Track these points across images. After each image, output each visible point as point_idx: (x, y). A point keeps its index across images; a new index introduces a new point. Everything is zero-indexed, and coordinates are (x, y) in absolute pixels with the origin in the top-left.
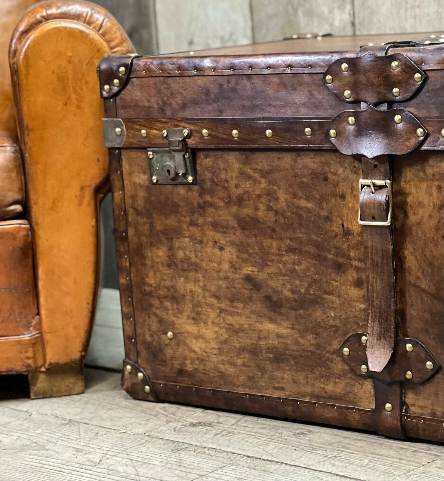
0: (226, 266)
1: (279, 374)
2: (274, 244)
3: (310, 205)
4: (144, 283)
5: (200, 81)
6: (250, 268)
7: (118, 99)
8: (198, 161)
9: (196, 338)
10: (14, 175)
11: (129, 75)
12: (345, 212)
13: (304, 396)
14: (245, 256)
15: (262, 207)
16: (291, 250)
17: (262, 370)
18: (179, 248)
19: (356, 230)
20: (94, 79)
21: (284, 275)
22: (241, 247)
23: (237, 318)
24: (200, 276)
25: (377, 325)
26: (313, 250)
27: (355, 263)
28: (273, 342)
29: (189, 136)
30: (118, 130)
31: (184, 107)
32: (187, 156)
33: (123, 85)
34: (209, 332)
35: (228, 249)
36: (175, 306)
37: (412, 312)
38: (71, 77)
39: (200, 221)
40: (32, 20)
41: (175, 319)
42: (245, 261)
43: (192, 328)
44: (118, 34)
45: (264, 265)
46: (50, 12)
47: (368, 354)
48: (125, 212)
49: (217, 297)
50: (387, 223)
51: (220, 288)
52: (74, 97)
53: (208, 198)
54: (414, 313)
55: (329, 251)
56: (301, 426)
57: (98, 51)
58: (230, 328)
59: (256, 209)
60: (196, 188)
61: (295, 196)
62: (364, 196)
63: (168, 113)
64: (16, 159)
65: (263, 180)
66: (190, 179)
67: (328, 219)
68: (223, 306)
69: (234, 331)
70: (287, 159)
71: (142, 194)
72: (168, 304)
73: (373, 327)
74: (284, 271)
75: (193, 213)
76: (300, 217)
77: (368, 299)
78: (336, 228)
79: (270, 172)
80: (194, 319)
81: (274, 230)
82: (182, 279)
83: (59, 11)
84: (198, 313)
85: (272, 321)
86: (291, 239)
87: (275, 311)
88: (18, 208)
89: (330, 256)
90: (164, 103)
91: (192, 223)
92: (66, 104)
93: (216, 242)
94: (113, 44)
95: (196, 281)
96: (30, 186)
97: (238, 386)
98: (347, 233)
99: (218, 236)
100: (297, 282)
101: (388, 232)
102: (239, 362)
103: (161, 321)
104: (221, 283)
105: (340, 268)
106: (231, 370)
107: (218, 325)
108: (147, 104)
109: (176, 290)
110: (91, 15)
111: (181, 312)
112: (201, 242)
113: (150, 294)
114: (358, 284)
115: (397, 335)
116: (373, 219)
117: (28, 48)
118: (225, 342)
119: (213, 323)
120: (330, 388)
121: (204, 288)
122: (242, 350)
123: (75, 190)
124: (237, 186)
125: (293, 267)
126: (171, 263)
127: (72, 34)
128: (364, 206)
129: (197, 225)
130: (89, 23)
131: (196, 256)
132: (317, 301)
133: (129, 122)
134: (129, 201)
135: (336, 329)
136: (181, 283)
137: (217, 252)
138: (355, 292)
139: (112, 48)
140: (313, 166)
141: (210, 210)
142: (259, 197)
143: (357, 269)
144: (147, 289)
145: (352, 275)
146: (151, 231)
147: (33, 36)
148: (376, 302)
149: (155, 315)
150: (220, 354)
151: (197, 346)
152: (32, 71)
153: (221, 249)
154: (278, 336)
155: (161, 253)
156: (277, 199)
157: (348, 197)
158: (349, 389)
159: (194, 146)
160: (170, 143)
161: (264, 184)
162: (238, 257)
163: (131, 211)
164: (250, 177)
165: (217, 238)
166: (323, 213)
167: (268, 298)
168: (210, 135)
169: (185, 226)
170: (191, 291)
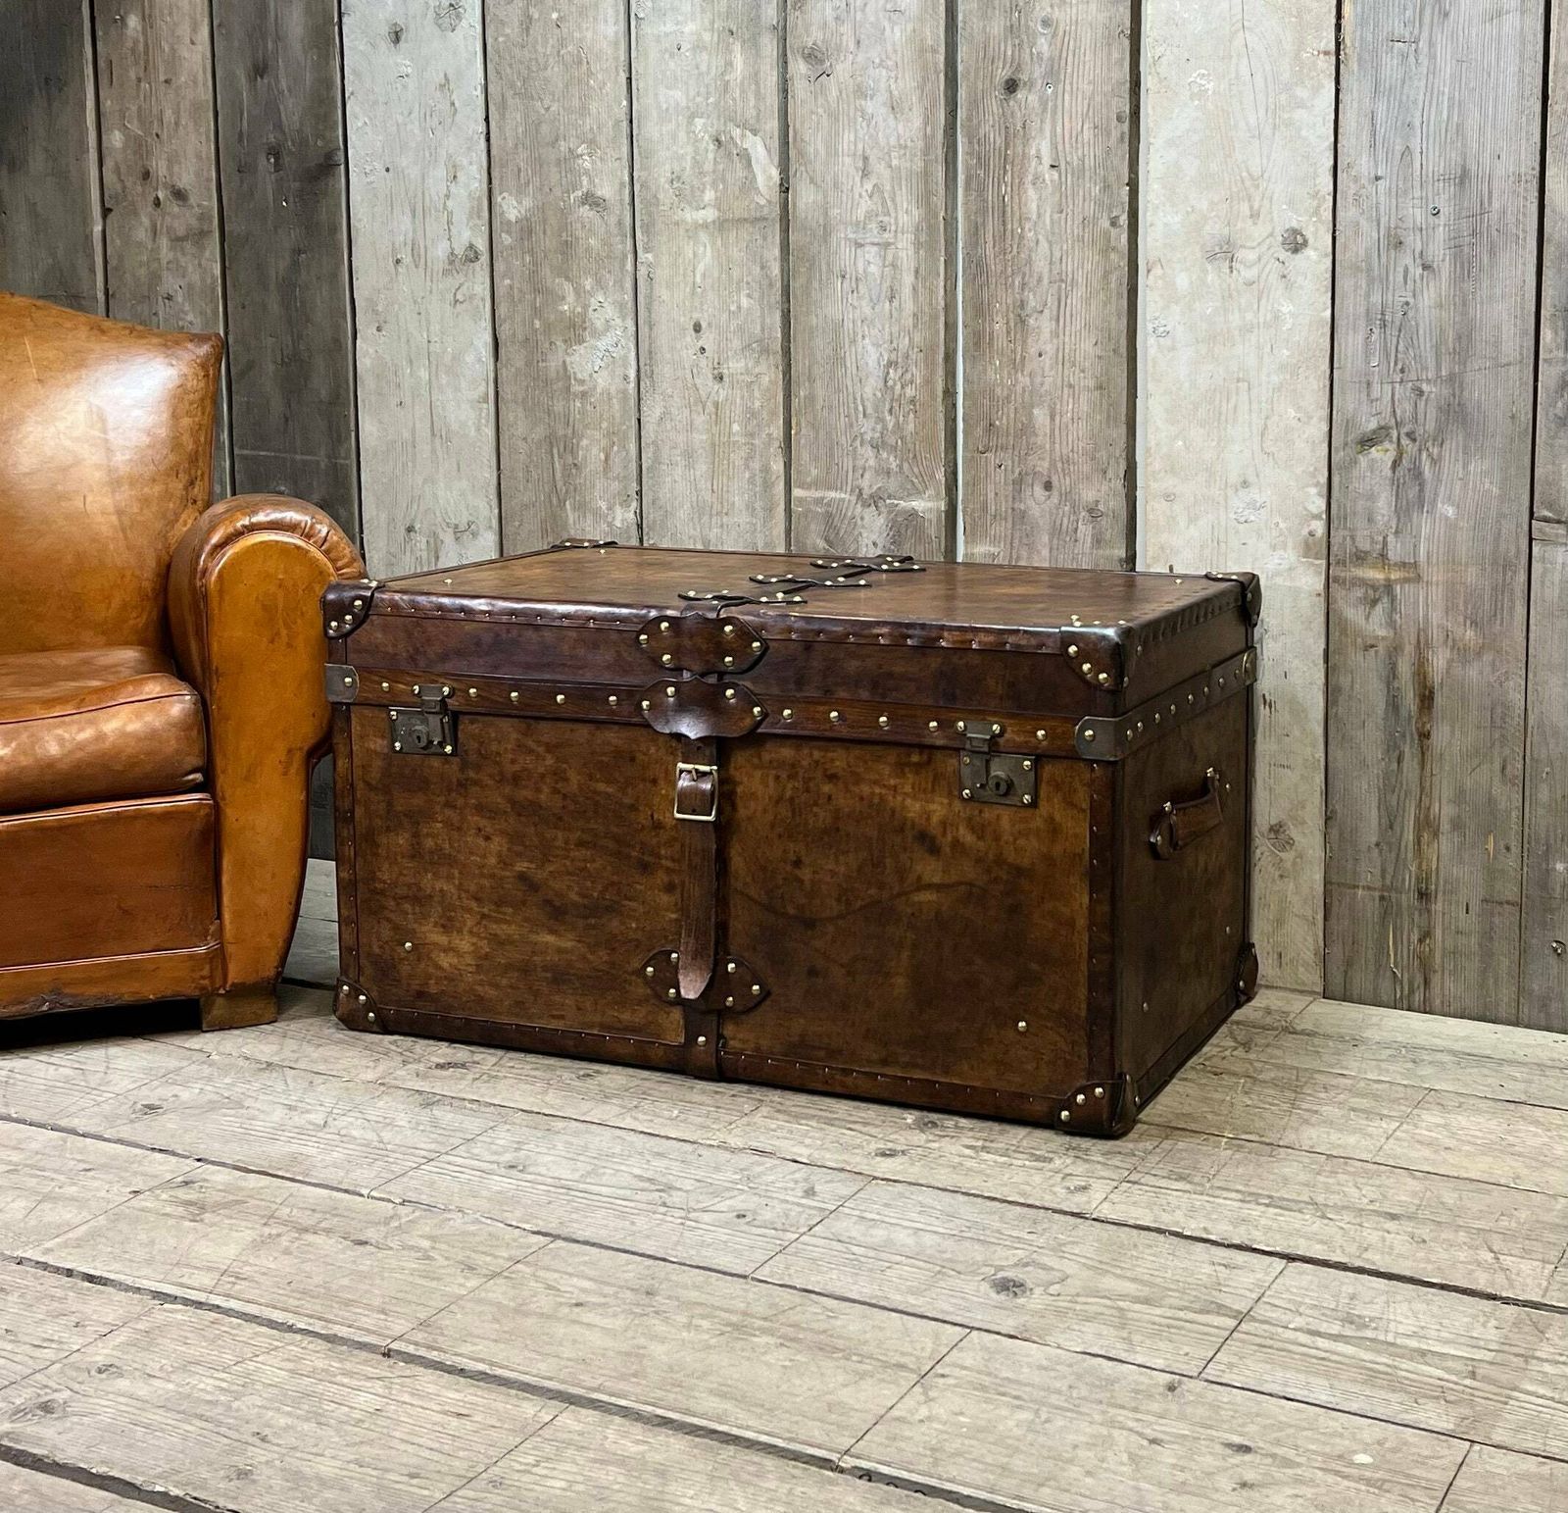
0: (493, 861)
1: (557, 998)
2: (560, 834)
3: (610, 790)
4: (374, 879)
5: (468, 627)
6: (526, 864)
7: (349, 640)
8: (461, 727)
9: (445, 951)
10: (194, 733)
11: (369, 609)
12: (656, 800)
13: (592, 1027)
14: (520, 848)
15: (546, 790)
16: (581, 844)
17: (536, 994)
18: (428, 835)
19: (669, 823)
20: (313, 611)
21: (569, 874)
22: (515, 838)
23: (505, 927)
24: (456, 872)
25: (692, 941)
26: (611, 845)
27: (669, 864)
28: (552, 957)
29: (449, 696)
30: (348, 680)
31: (444, 657)
32: (446, 720)
33: (359, 622)
34: (465, 944)
35: (496, 839)
36: (417, 909)
37: (736, 925)
38: (281, 606)
39: (460, 802)
40: (231, 530)
41: (416, 926)
42: (519, 855)
43: (443, 939)
44: (347, 551)
45: (545, 860)
46: (254, 520)
47: (681, 977)
48: (352, 785)
49: (477, 899)
50: (710, 818)
51: (482, 888)
52: (284, 632)
53: (472, 774)
54: (740, 926)
55: (633, 847)
56: (584, 1064)
57: (321, 573)
58: (494, 939)
59: (538, 790)
60: (456, 760)
61: (591, 777)
62: (684, 782)
63: (422, 663)
64: (196, 712)
65: (549, 756)
66: (448, 749)
67: (633, 808)
68: (485, 910)
69: (498, 942)
70: (583, 732)
71: (378, 763)
72: (407, 907)
73: (688, 942)
74: (571, 869)
75: (450, 791)
76: (597, 804)
77: (683, 909)
78: (643, 819)
79: (558, 746)
80: (443, 926)
81: (560, 819)
82: (429, 875)
83: (268, 519)
84: (450, 919)
85: (552, 932)
86: (583, 831)
87: (557, 920)
88: (198, 776)
89: (634, 854)
90: (417, 650)
91: (448, 805)
92: (272, 641)
93: (480, 830)
94: (340, 564)
95: (450, 878)
96: (216, 747)
97: (500, 1014)
98: (658, 826)
99: (483, 823)
100: (589, 884)
101: (711, 828)
102: (504, 982)
103: (396, 928)
104: (486, 882)
105: (645, 868)
106: (492, 992)
107: (478, 935)
108: (390, 650)
109: (420, 889)
110: (312, 527)
111: (425, 916)
112: (459, 829)
113: (382, 892)
114: (670, 888)
115: (716, 953)
116: (694, 812)
117: (223, 567)
118: (486, 957)
119: (471, 932)
120: (626, 1016)
121: (460, 888)
122: (509, 967)
123: (280, 752)
124: (513, 762)
125: (582, 865)
126: (416, 853)
127: (284, 549)
128: (684, 795)
129: (455, 807)
130: (308, 536)
131: (451, 846)
132: (612, 909)
133: (364, 671)
134: (357, 772)
135: (638, 944)
136: (428, 881)
137: (481, 842)
138: (665, 899)
139: (338, 569)
140: (615, 741)
141: (474, 789)
142: (543, 776)
143: (668, 871)
144: (379, 886)
145: (661, 877)
146: (388, 812)
147: (231, 551)
148: (693, 912)
149: (389, 920)
150: (478, 972)
151: (445, 961)
152: (227, 598)
153: (487, 838)
154: (560, 951)
155: (402, 840)
156: (566, 780)
157: (662, 782)
158: (650, 1018)
159: (456, 709)
160: (423, 703)
161: (550, 761)
162: (509, 849)
163: (360, 785)
164: (531, 751)
165: (481, 825)
166: (627, 801)
167: (548, 902)
168: (478, 696)
169: (438, 808)
170: (441, 891)
